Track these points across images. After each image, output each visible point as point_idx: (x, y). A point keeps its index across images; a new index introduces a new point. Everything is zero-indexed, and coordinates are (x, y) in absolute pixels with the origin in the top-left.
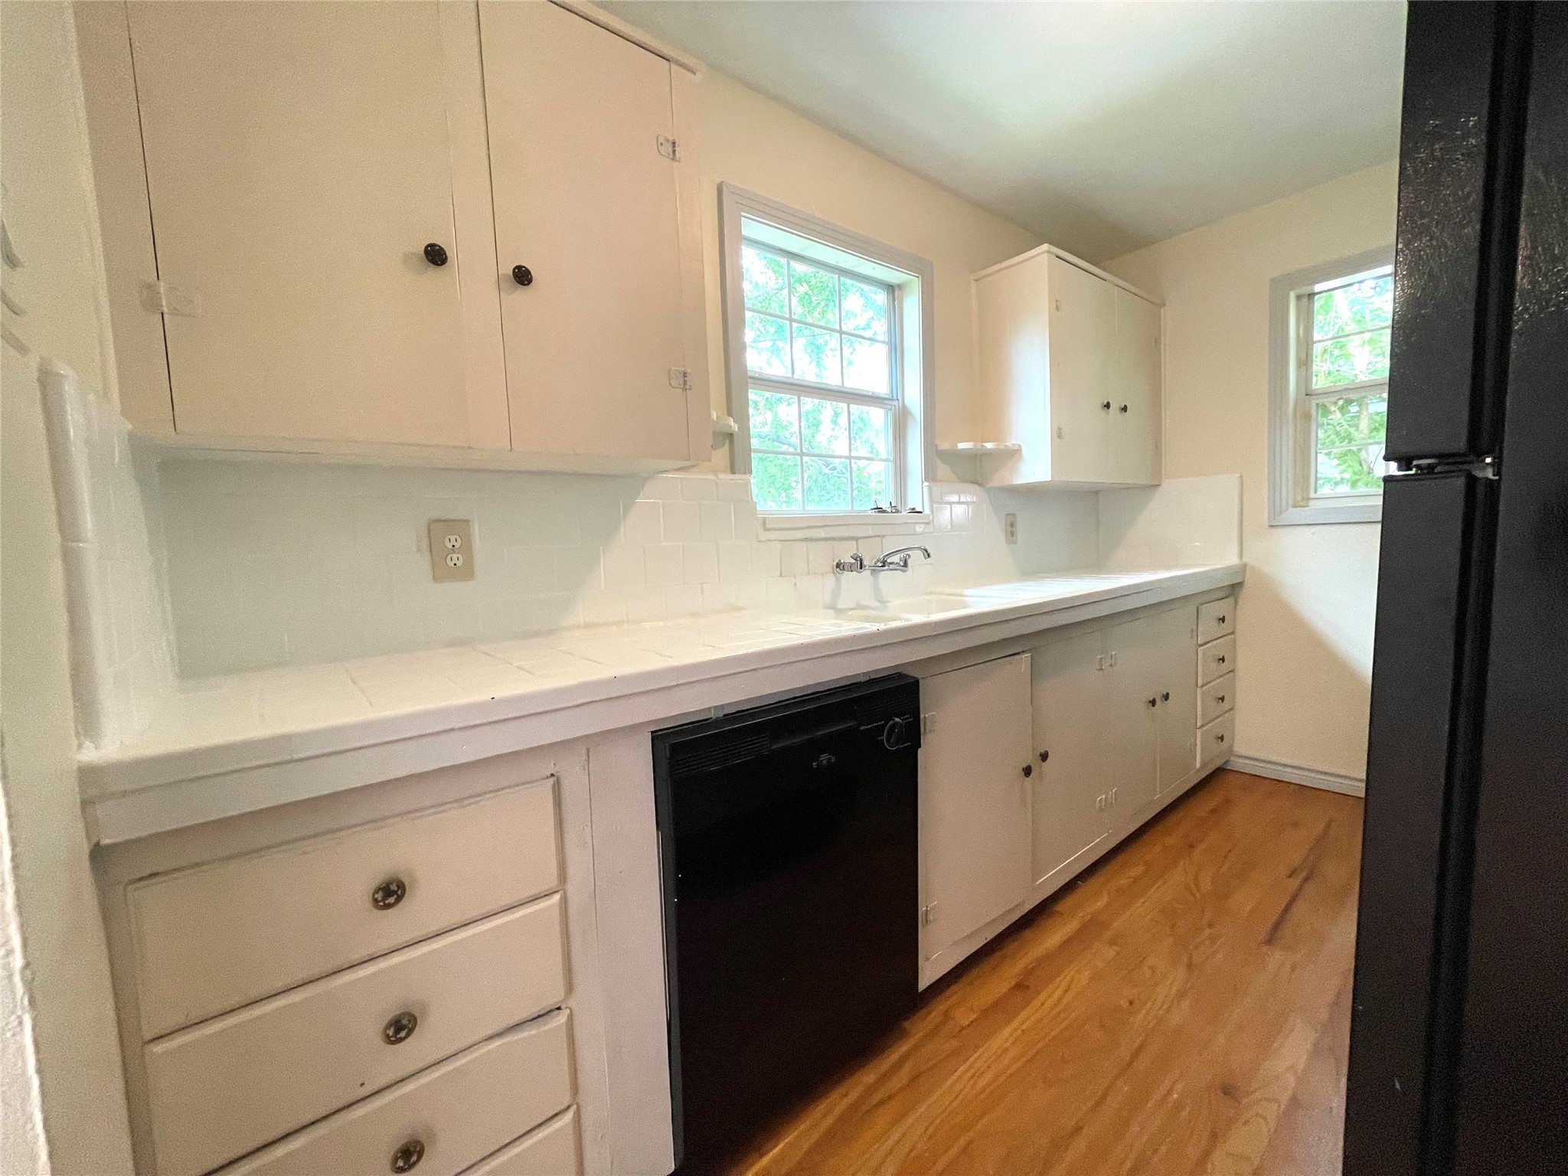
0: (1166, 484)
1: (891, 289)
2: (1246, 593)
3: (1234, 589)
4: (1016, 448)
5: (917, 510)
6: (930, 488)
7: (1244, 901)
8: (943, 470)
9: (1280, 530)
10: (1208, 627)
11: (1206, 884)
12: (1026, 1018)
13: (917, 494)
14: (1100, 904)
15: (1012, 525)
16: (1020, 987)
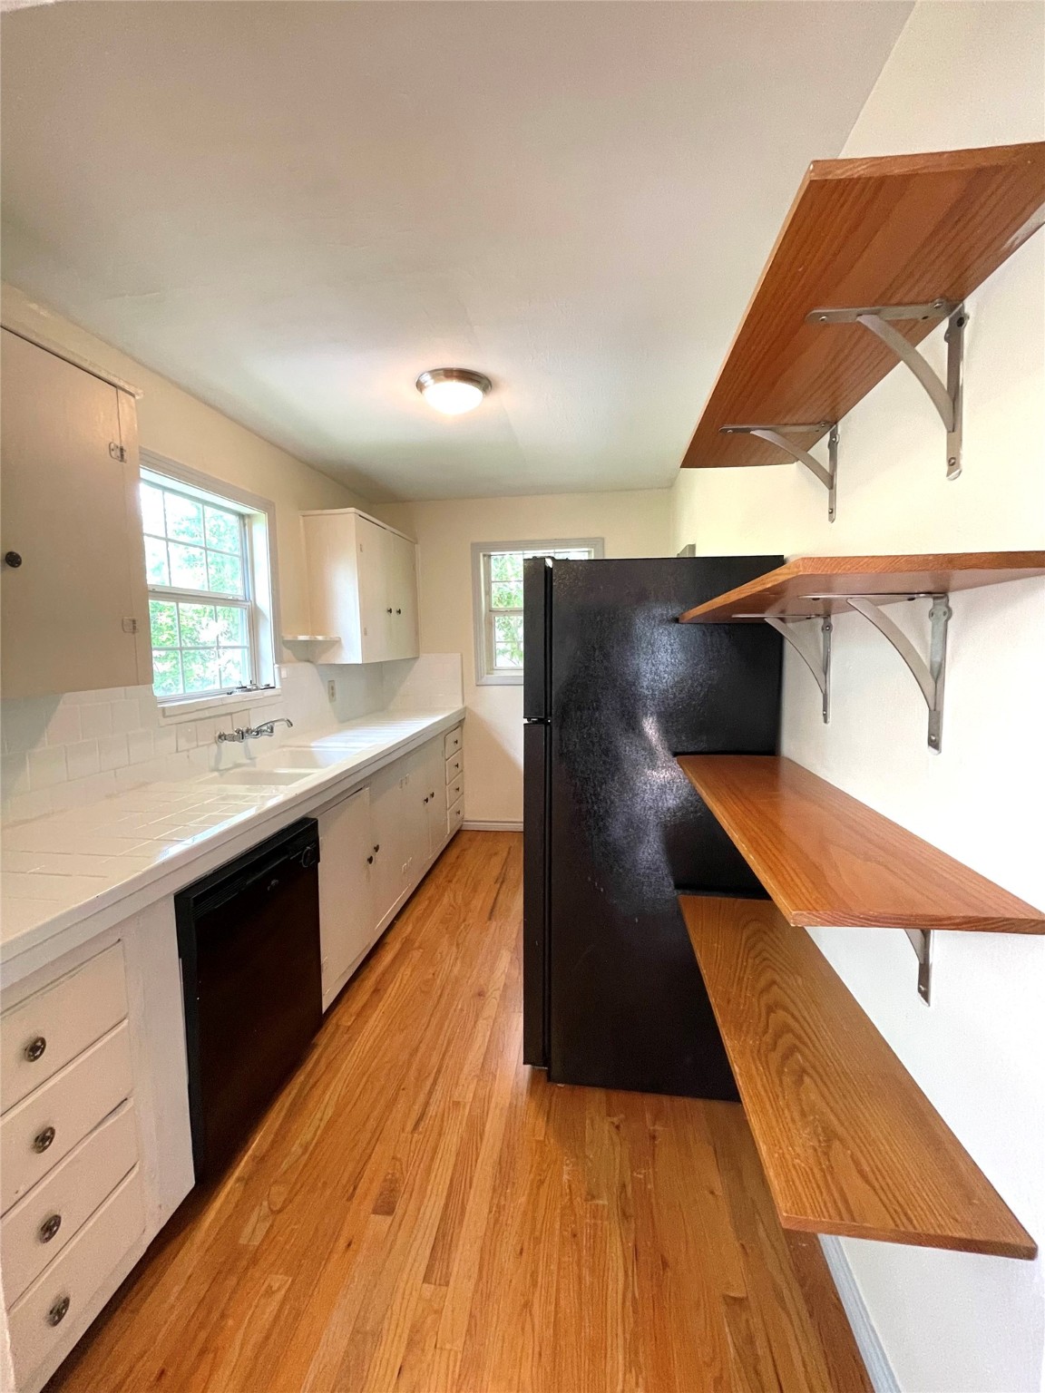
0: (424, 657)
1: (242, 516)
2: (466, 726)
3: (461, 723)
4: (337, 639)
5: (271, 686)
6: (280, 669)
7: (477, 903)
8: (287, 653)
9: (481, 687)
10: (450, 747)
11: (460, 901)
12: (382, 1006)
13: (269, 674)
14: (410, 928)
15: (333, 688)
16: (376, 991)
